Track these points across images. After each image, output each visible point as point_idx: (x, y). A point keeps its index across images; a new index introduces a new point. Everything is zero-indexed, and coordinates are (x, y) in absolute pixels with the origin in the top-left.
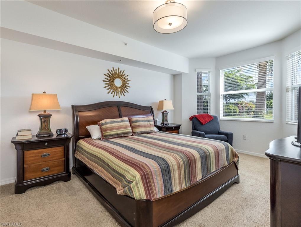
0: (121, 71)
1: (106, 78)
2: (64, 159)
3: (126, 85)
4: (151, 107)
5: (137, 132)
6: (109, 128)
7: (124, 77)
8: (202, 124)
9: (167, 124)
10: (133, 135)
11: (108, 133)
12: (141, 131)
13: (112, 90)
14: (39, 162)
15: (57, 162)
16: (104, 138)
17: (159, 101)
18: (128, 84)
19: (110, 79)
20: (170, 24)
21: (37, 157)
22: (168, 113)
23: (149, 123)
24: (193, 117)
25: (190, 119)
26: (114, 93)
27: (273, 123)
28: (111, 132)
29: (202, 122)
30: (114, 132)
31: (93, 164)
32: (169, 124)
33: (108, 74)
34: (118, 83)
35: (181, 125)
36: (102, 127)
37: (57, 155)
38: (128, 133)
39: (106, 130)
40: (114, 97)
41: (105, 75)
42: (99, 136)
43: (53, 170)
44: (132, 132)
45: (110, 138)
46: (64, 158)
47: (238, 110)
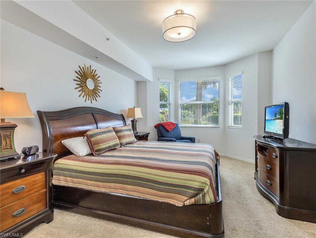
0: (93, 70)
1: (77, 77)
2: (45, 190)
3: (98, 88)
4: (122, 115)
5: (123, 143)
6: (101, 140)
7: (96, 77)
8: (168, 131)
9: (136, 133)
10: (121, 147)
11: (100, 146)
12: (126, 141)
13: (84, 93)
14: (9, 204)
15: (36, 197)
16: (97, 153)
17: (129, 108)
18: (100, 87)
19: (82, 79)
20: (179, 34)
21: (5, 196)
22: (136, 121)
23: (130, 132)
24: (159, 125)
25: (155, 127)
26: (85, 96)
27: (219, 127)
28: (103, 145)
29: (168, 129)
30: (106, 144)
31: (112, 186)
32: (137, 133)
33: (79, 71)
34: (90, 84)
35: (150, 133)
36: (92, 139)
37: (36, 186)
38: (117, 145)
39: (97, 143)
40: (85, 101)
41: (76, 72)
42: (88, 152)
43: (31, 211)
44: (119, 143)
45: (103, 152)
46: (46, 188)
47: (165, 118)
